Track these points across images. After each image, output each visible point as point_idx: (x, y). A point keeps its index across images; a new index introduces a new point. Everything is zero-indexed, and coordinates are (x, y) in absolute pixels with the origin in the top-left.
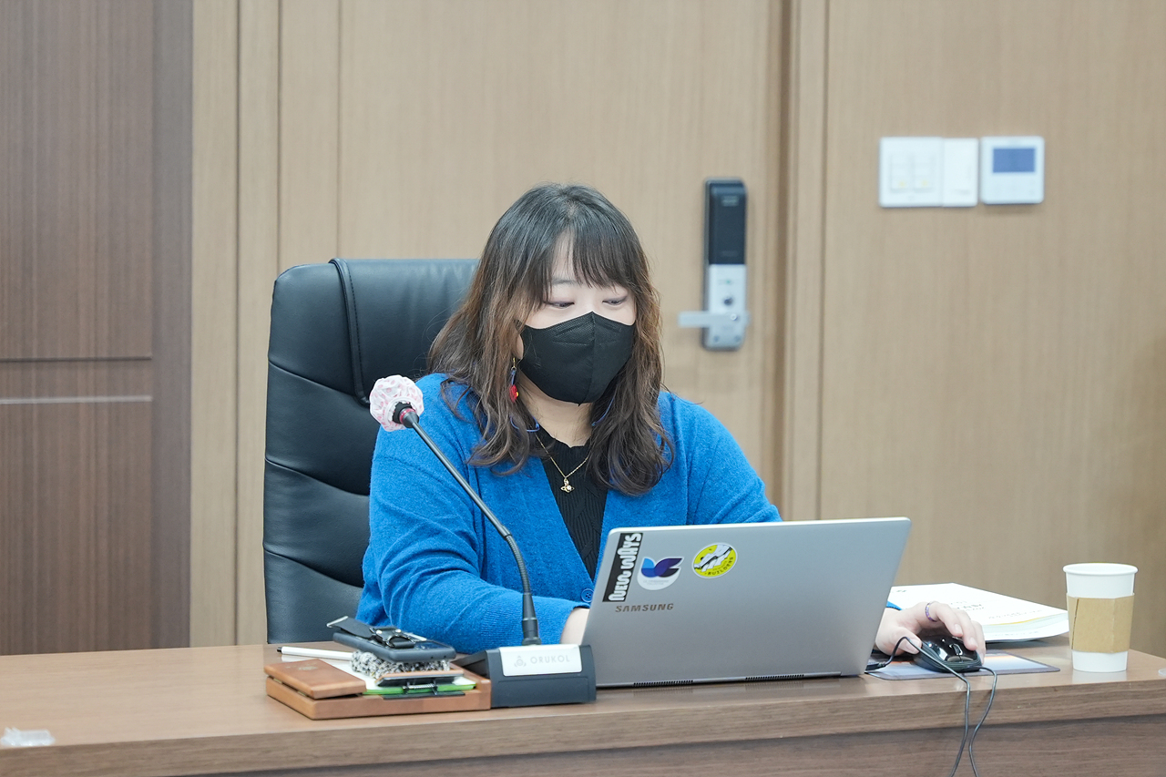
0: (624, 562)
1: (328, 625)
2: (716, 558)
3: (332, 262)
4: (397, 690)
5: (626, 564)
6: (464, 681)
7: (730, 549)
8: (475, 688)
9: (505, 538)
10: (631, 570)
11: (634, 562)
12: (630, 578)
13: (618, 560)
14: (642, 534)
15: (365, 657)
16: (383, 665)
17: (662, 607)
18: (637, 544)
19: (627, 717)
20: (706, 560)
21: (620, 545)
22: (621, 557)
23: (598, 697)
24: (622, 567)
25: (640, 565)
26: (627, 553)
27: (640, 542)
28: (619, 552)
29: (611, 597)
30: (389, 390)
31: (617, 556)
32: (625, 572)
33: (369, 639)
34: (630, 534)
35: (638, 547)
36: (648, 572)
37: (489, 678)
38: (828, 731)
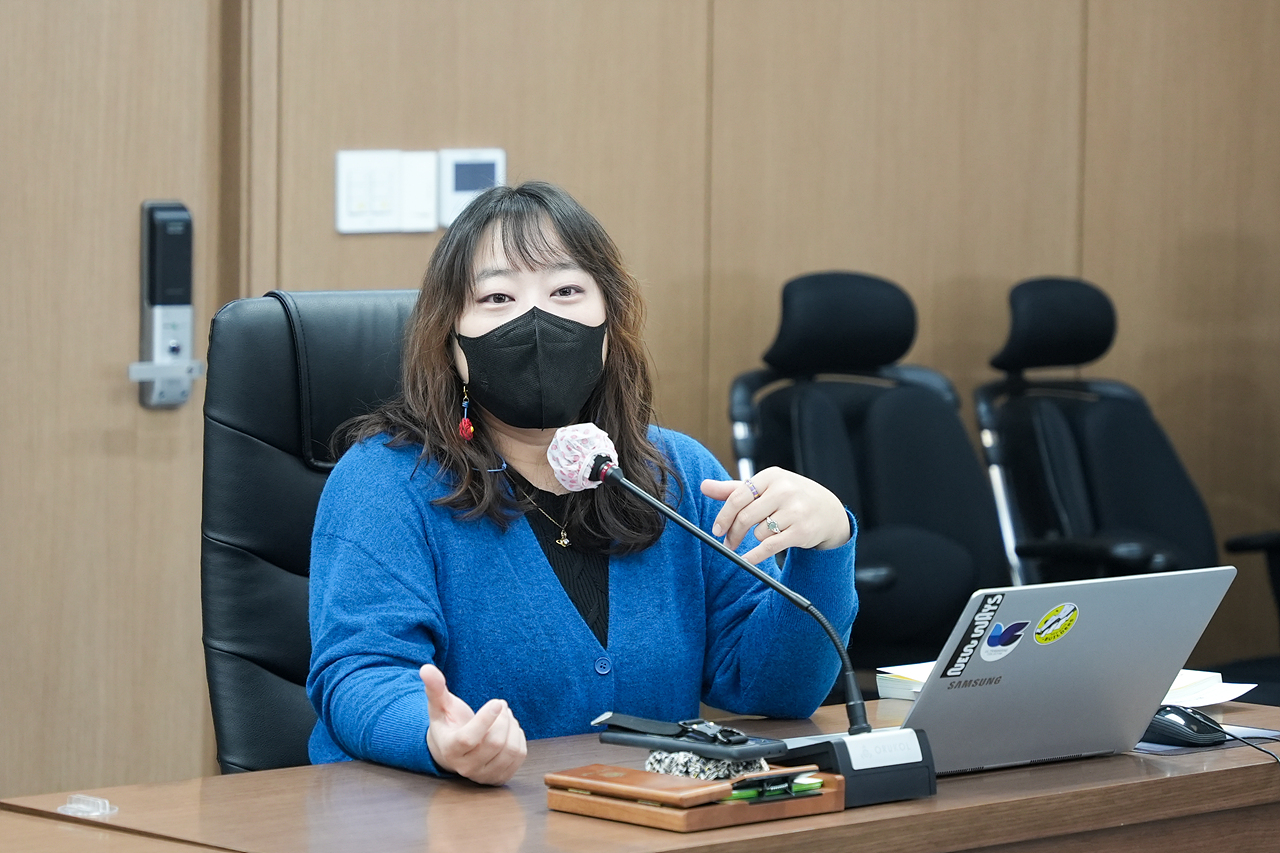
0: (976, 630)
1: (592, 723)
2: (1059, 620)
3: (270, 295)
4: (751, 793)
5: (978, 632)
6: (807, 778)
7: (1075, 609)
8: (823, 786)
9: (806, 609)
10: (979, 639)
11: (985, 629)
12: (974, 649)
13: (972, 626)
14: (1003, 595)
15: (681, 757)
16: (710, 766)
17: (990, 681)
18: (995, 608)
19: (990, 810)
20: (1049, 623)
21: (979, 611)
22: (976, 623)
23: (939, 789)
24: (973, 636)
25: (989, 633)
26: (982, 619)
27: (998, 605)
28: (976, 619)
29: (949, 673)
30: (584, 441)
31: (974, 621)
32: (973, 642)
33: (678, 736)
34: (992, 596)
35: (995, 611)
36: (993, 642)
37: (838, 773)
38: (1161, 814)
